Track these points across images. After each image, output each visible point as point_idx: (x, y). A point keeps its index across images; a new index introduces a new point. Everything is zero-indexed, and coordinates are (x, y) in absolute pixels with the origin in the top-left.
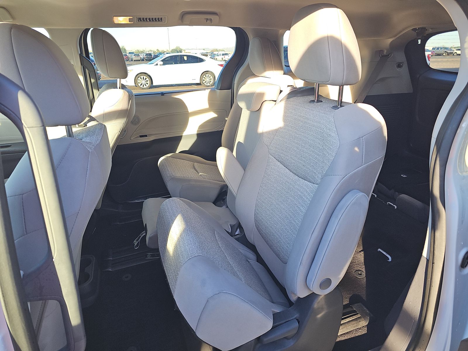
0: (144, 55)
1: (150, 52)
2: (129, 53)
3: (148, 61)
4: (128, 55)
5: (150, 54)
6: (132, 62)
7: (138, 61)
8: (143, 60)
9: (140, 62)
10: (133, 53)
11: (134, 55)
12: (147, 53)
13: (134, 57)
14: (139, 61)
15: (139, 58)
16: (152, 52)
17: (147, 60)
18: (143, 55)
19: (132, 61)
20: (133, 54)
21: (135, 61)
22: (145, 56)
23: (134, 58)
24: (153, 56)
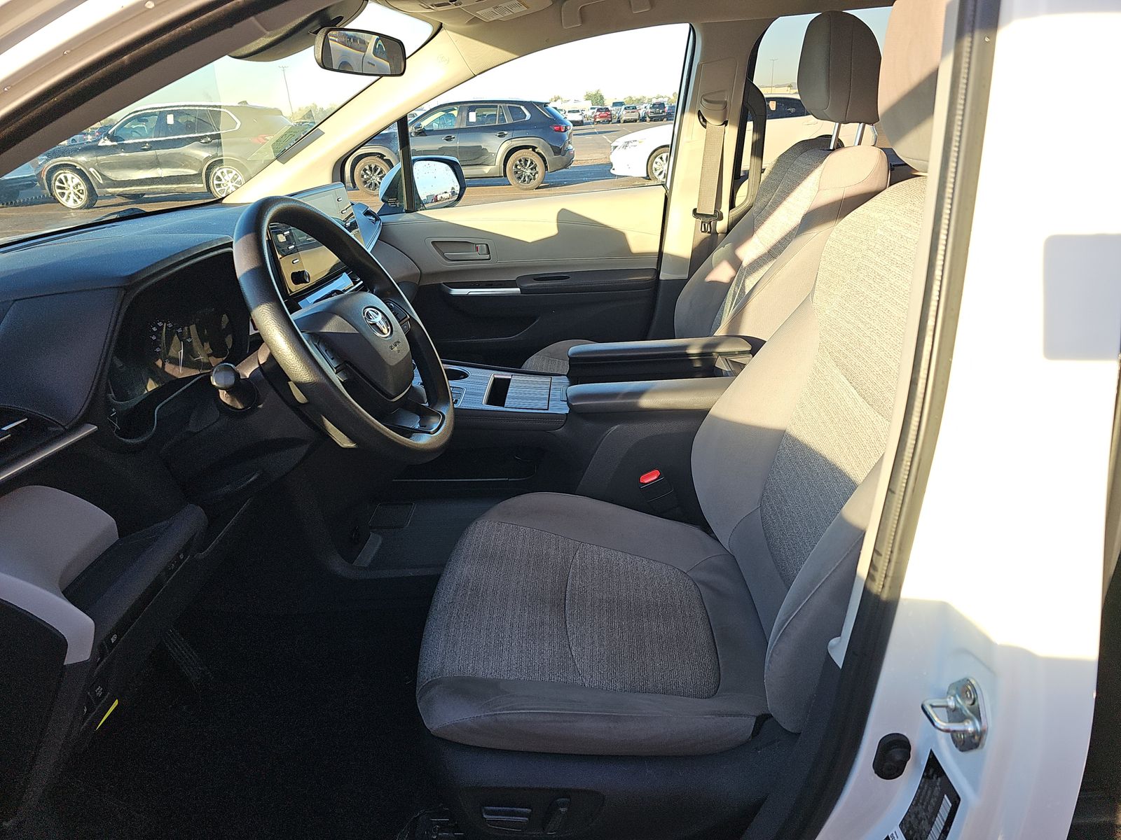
0: (648, 107)
1: (660, 100)
2: (614, 103)
3: (655, 121)
4: (610, 109)
5: (662, 105)
6: (618, 125)
7: (633, 122)
8: (643, 119)
9: (638, 123)
10: (621, 104)
11: (625, 109)
12: (654, 101)
13: (624, 112)
14: (635, 121)
15: (635, 116)
16: (666, 99)
17: (652, 119)
18: (645, 107)
19: (619, 122)
20: (623, 107)
21: (625, 122)
22: (650, 110)
23: (625, 115)
24: (667, 108)
